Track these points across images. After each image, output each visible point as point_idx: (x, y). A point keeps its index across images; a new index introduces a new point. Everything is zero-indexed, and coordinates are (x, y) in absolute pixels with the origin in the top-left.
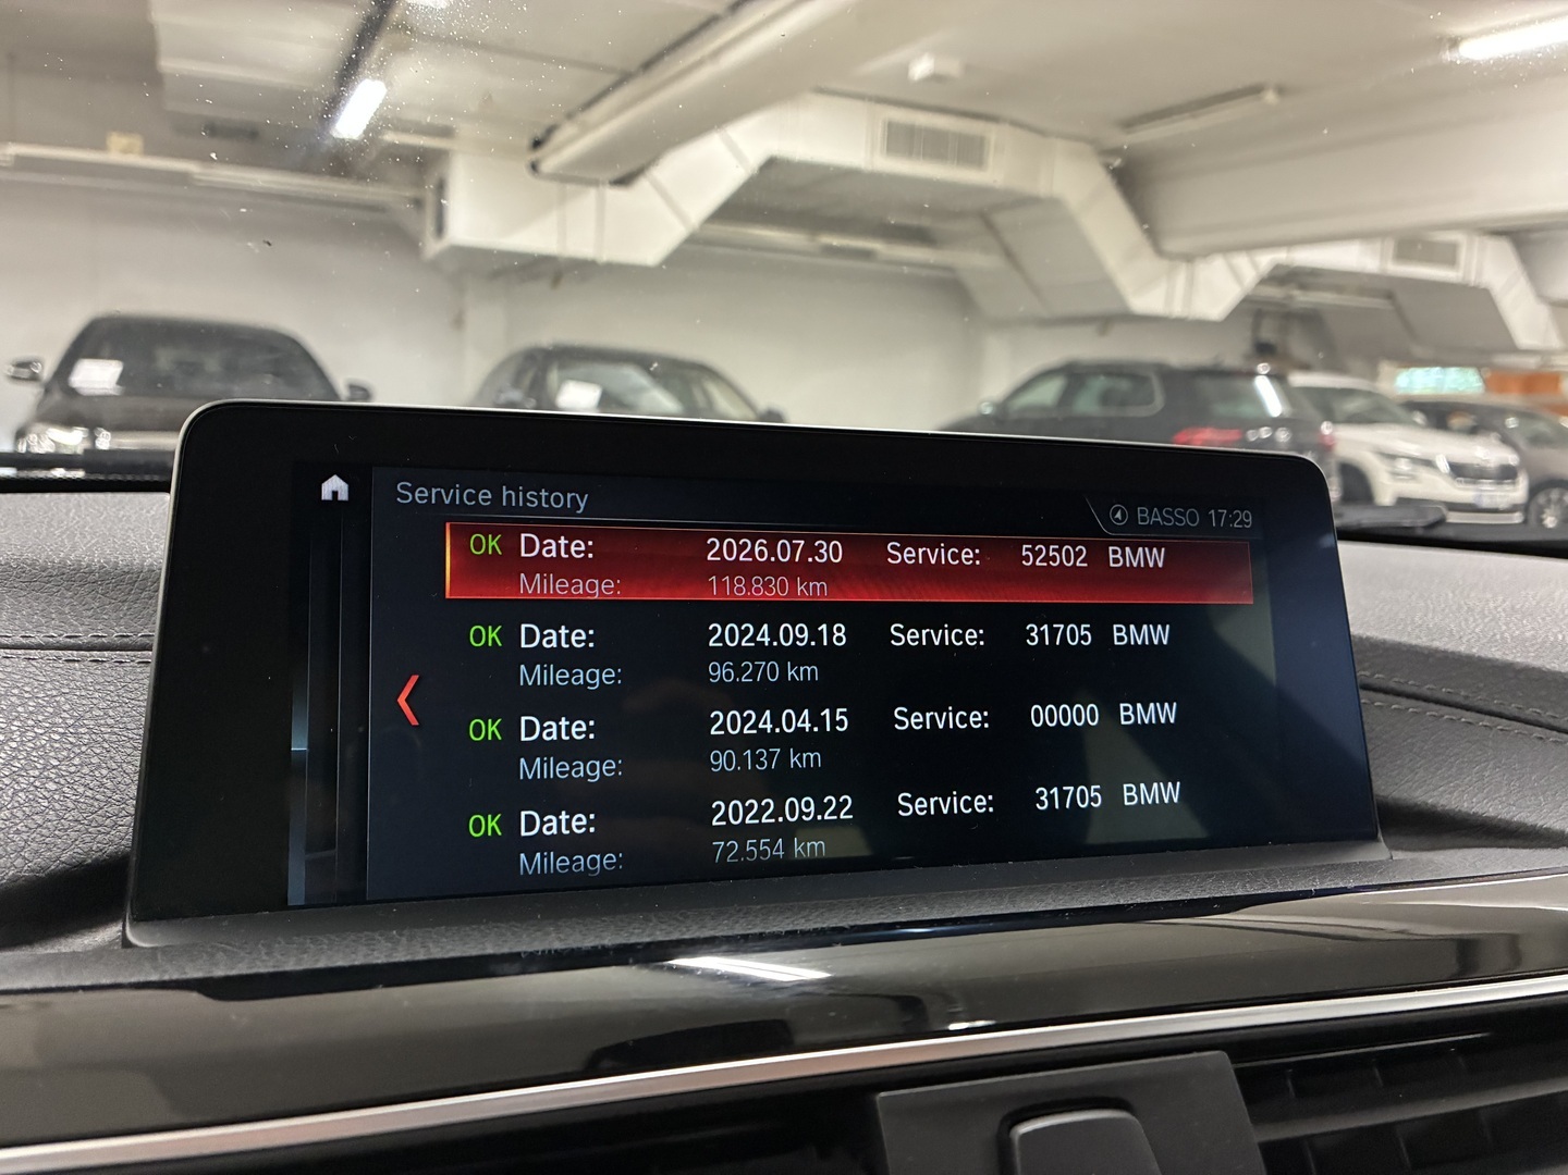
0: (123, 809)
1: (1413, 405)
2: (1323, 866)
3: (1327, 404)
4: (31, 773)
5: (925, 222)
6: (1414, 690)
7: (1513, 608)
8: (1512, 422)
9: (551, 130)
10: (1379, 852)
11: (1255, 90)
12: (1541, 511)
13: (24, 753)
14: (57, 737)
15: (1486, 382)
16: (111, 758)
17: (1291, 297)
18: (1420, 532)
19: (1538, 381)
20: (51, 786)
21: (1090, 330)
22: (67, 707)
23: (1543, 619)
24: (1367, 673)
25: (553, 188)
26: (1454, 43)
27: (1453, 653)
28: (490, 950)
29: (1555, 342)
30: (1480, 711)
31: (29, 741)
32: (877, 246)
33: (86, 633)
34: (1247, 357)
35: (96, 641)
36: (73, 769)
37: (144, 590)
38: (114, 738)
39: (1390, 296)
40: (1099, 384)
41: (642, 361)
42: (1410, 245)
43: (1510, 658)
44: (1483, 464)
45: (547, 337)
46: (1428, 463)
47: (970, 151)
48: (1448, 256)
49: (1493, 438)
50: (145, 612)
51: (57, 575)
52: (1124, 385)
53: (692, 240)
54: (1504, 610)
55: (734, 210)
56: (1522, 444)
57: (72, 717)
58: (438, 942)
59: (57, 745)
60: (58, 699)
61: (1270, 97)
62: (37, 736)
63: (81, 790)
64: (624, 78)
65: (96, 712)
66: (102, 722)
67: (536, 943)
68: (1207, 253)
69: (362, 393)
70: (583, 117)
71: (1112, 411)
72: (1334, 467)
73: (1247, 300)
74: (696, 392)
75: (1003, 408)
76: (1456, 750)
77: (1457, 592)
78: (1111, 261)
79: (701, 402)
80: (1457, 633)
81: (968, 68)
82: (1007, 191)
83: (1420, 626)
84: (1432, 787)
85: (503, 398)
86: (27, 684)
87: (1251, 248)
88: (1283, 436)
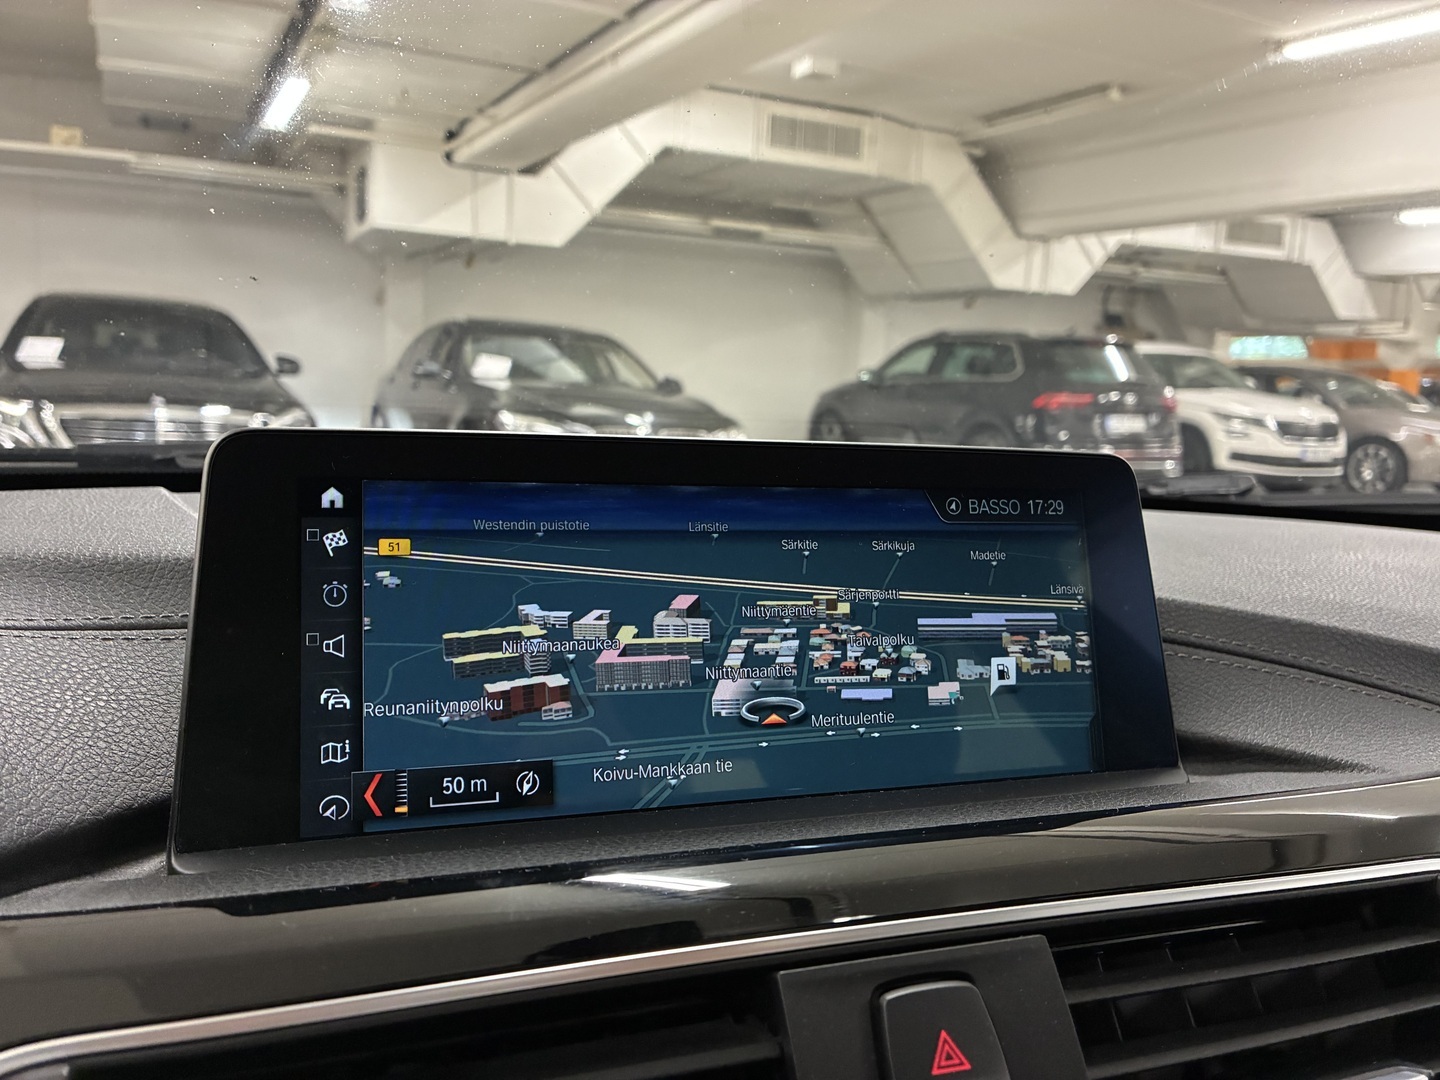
0: (160, 762)
1: (1245, 370)
2: (1130, 790)
3: (1168, 369)
4: (85, 733)
5: (807, 206)
6: (1211, 642)
7: (1296, 571)
8: (1332, 385)
9: (463, 123)
10: (1179, 777)
11: (1103, 88)
12: (1359, 464)
13: (78, 718)
14: (102, 704)
15: (1309, 348)
16: (147, 720)
17: (1135, 273)
18: (1233, 499)
19: (1357, 348)
20: (102, 744)
21: (958, 305)
22: (107, 678)
23: (1320, 581)
24: (1172, 630)
25: (466, 175)
26: (1279, 45)
27: (1241, 612)
28: (472, 869)
29: (1370, 313)
30: (1263, 660)
31: (81, 708)
32: (763, 228)
33: (117, 615)
34: (1098, 328)
35: (125, 622)
36: (117, 730)
37: (162, 577)
38: (147, 703)
39: (1223, 273)
40: (965, 353)
41: (551, 334)
42: (1242, 227)
43: (1287, 615)
44: (1307, 423)
45: (461, 313)
46: (1258, 422)
47: (847, 143)
48: (1274, 237)
49: (1317, 399)
50: (164, 596)
51: (89, 566)
52: (988, 354)
53: (594, 223)
54: (1288, 573)
55: (633, 196)
56: (1342, 405)
57: (112, 687)
58: (430, 864)
59: (103, 711)
60: (99, 672)
61: (1115, 95)
62: (86, 704)
63: (125, 747)
64: (531, 77)
65: (132, 682)
66: (137, 690)
67: (507, 864)
68: (1061, 234)
69: (290, 366)
70: (493, 111)
71: (977, 378)
72: (1176, 427)
73: (1096, 277)
74: (601, 363)
75: (879, 374)
76: (1242, 693)
77: (1252, 558)
78: (976, 242)
79: (605, 371)
80: (1247, 594)
81: (844, 68)
82: (879, 179)
83: (1217, 589)
84: (1223, 723)
85: (420, 370)
86: (73, 660)
87: (1099, 230)
88: (1130, 399)
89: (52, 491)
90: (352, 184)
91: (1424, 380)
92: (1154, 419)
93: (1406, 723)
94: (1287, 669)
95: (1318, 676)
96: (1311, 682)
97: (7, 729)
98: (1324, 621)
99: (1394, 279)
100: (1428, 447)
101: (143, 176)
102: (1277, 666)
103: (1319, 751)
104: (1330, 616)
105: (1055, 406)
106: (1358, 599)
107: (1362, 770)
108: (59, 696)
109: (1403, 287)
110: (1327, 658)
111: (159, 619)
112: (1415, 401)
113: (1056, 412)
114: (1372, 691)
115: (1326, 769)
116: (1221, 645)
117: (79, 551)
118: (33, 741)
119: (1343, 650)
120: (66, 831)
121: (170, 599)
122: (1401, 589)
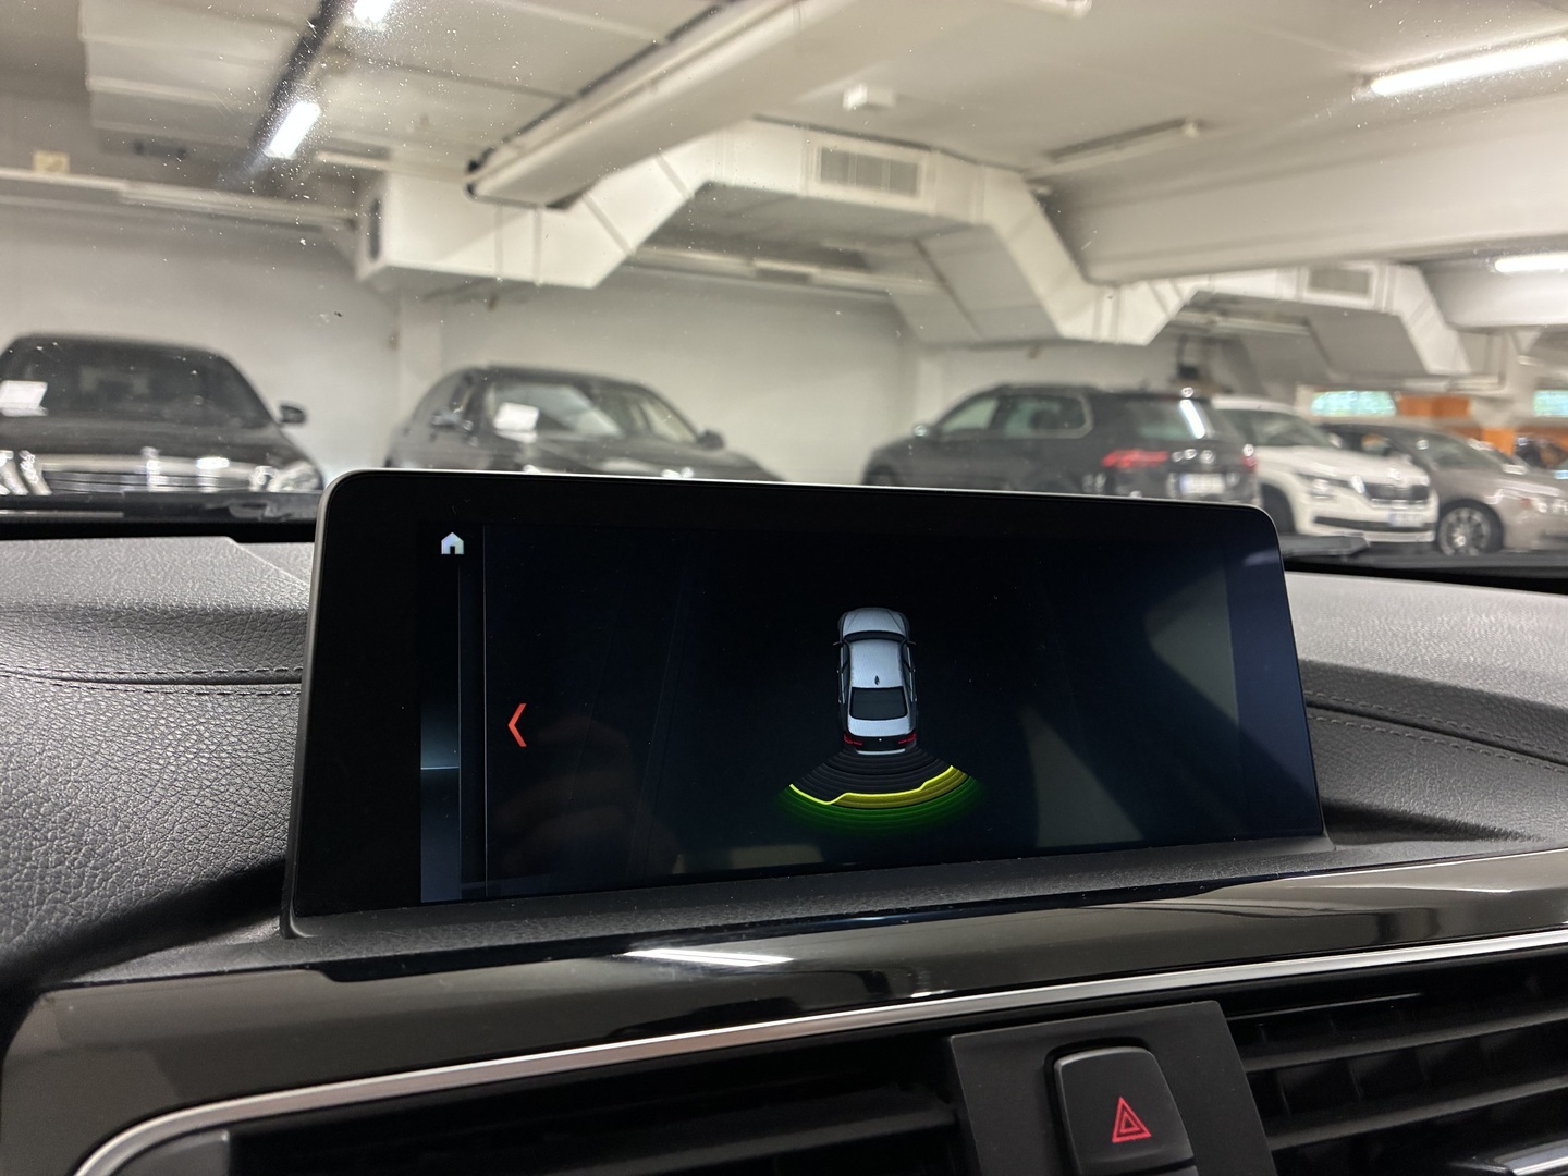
0: (267, 823)
1: (1331, 428)
3: (1247, 425)
4: (191, 791)
5: (859, 247)
6: (1350, 706)
7: (1431, 633)
8: (1422, 444)
9: (487, 153)
10: (1325, 845)
11: (1178, 124)
12: (1451, 528)
13: (182, 775)
14: (205, 761)
15: (1397, 405)
16: (251, 778)
17: (1212, 322)
18: (1345, 560)
19: (1449, 405)
20: (208, 803)
21: (1022, 354)
22: (207, 735)
23: (1457, 643)
24: (1310, 692)
25: (491, 209)
26: (1367, 79)
27: (1381, 674)
29: (1463, 367)
30: (1406, 724)
31: (184, 765)
32: (812, 270)
33: (210, 669)
34: (1172, 382)
35: (219, 676)
36: (222, 789)
37: (254, 630)
38: (250, 761)
39: (1306, 322)
40: (1029, 407)
41: (583, 384)
42: (1325, 274)
43: (1430, 678)
44: (1396, 485)
45: (483, 359)
46: (1344, 484)
47: (904, 179)
48: (1361, 284)
49: (1406, 459)
50: (257, 650)
51: (177, 618)
52: (1055, 408)
53: (628, 262)
54: (1423, 635)
55: (673, 232)
56: (1433, 466)
57: (213, 743)
59: (207, 768)
60: (198, 728)
61: (1191, 131)
62: (189, 760)
63: (232, 806)
64: (562, 104)
65: (232, 739)
66: (238, 747)
68: (1132, 280)
69: (295, 415)
70: (519, 141)
71: (1043, 434)
72: (1256, 488)
73: (1170, 325)
74: (635, 413)
75: (936, 430)
76: (1385, 758)
77: (1383, 619)
78: (1041, 287)
79: (640, 423)
80: (1385, 656)
81: (900, 99)
82: (939, 218)
83: (1353, 650)
84: (1367, 790)
85: (438, 420)
86: (170, 715)
87: (1174, 275)
88: (1207, 458)
89: (112, 540)
90: (364, 216)
91: (1520, 439)
92: (1233, 479)
93: (1556, 791)
94: (1431, 733)
95: (1462, 741)
96: (1457, 747)
97: (115, 785)
98: (1467, 684)
99: (1489, 331)
100: (1525, 512)
101: (131, 206)
102: (1419, 731)
103: (1470, 818)
104: (1473, 679)
105: (1127, 465)
106: (1499, 662)
107: (1516, 839)
108: (161, 752)
109: (1497, 340)
110: (1473, 723)
111: (253, 674)
112: (1511, 463)
113: (1128, 471)
114: (1520, 757)
115: (1479, 838)
116: (1361, 708)
117: (165, 601)
118: (143, 799)
119: (1487, 713)
120: (182, 892)
121: (263, 653)
122: (1541, 652)
